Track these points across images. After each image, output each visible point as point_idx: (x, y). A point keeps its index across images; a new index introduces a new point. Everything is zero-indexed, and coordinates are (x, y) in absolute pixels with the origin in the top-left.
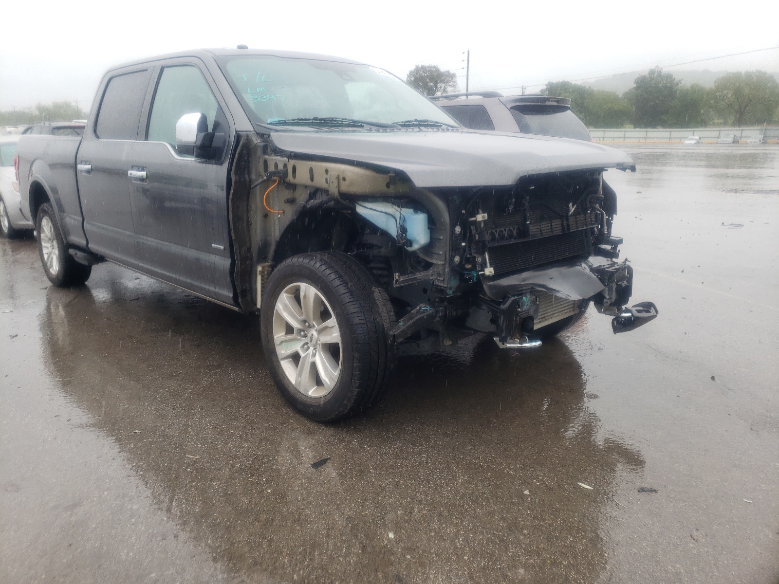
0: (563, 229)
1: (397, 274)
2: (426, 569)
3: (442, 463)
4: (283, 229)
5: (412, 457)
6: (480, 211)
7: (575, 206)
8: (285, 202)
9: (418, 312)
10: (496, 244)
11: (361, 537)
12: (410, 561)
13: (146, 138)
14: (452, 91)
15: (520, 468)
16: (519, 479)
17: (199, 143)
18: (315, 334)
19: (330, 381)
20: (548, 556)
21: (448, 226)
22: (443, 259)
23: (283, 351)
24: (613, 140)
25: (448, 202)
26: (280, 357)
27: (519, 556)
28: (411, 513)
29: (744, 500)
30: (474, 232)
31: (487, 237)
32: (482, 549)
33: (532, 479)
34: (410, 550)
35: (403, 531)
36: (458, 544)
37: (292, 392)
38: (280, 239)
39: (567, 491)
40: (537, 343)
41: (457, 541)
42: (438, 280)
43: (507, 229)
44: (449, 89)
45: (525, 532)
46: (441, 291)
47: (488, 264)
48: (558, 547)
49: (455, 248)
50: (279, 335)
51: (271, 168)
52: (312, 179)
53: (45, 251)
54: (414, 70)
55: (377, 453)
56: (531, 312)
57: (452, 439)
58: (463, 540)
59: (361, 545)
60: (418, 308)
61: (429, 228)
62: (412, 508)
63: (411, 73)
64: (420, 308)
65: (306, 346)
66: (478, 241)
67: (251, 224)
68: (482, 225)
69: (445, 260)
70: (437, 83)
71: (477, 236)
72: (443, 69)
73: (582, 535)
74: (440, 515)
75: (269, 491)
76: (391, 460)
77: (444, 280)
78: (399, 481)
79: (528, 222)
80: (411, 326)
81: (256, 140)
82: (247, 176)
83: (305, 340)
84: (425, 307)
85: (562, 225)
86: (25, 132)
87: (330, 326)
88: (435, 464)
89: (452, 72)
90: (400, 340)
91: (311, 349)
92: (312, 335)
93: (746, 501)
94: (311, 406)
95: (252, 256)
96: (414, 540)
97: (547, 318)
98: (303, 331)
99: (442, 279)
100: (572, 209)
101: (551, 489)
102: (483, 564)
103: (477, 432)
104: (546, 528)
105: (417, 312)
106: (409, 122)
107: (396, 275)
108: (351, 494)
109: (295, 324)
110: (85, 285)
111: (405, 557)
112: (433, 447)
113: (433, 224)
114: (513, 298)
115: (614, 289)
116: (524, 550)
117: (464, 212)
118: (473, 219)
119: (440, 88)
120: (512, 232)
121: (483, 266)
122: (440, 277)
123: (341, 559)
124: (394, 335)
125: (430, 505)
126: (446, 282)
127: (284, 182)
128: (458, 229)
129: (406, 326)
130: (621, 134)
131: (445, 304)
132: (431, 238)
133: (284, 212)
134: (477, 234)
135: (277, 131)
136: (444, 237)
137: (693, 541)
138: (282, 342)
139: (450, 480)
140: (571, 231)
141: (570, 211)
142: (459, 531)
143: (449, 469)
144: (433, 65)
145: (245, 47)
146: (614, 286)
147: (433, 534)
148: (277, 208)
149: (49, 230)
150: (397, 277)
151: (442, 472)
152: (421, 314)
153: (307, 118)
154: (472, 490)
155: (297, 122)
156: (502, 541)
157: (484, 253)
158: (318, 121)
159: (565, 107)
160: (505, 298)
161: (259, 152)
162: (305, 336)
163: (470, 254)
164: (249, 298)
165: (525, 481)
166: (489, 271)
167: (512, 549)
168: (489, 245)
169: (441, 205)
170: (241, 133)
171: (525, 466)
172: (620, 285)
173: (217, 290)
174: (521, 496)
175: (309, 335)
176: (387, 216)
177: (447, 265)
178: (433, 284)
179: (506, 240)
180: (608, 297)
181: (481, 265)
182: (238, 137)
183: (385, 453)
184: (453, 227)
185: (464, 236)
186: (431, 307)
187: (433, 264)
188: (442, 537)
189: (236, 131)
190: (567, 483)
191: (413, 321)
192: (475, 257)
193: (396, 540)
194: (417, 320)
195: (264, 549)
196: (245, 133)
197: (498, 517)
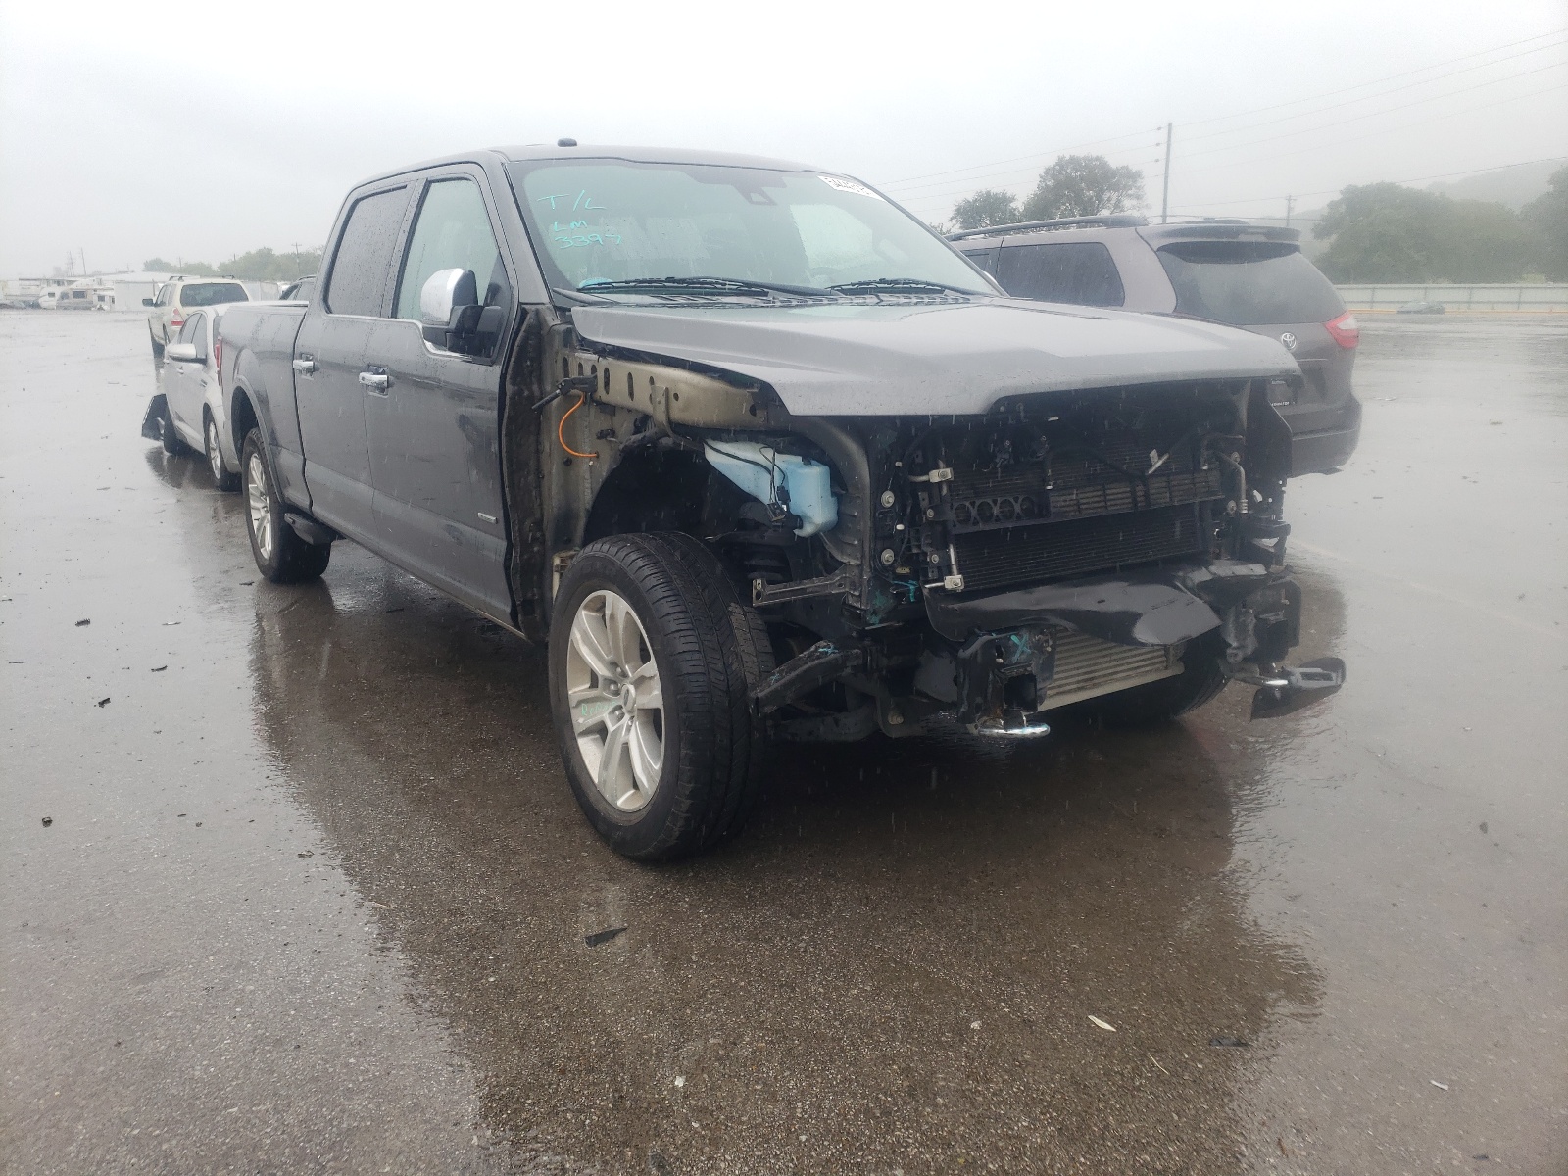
0: (1135, 502)
1: (759, 581)
2: (720, 1149)
3: (833, 955)
4: (597, 487)
5: (782, 938)
6: (941, 464)
7: (1165, 457)
8: (598, 438)
9: (811, 656)
10: (972, 529)
11: (623, 1080)
12: (696, 1132)
13: (394, 315)
14: (1134, 207)
15: (985, 978)
16: (973, 999)
17: (453, 326)
18: (632, 688)
19: (648, 781)
20: (964, 1151)
21: (868, 491)
22: (859, 556)
23: (581, 719)
24: (1493, 308)
25: (866, 445)
26: (578, 730)
27: (908, 1145)
28: (735, 1044)
29: (1434, 1082)
30: (924, 504)
31: (950, 516)
32: (840, 1125)
33: (999, 1001)
34: (701, 1112)
35: (705, 1076)
36: (799, 1111)
37: (592, 799)
38: (593, 507)
39: (1060, 1030)
40: (1040, 730)
41: (799, 1104)
42: (852, 595)
43: (999, 500)
44: (1127, 203)
45: (940, 1100)
46: (857, 616)
47: (955, 569)
48: (993, 1136)
49: (883, 537)
50: (577, 689)
51: (574, 374)
52: (631, 394)
53: (255, 515)
54: (1055, 166)
55: (717, 926)
56: (1033, 669)
57: (875, 909)
58: (810, 1106)
59: (617, 1095)
60: (813, 648)
61: (833, 494)
62: (741, 1036)
63: (1047, 171)
64: (817, 648)
65: (617, 713)
66: (931, 524)
67: (543, 478)
68: (945, 491)
69: (863, 556)
70: (1102, 191)
71: (930, 513)
72: (1114, 163)
73: (1051, 1118)
74: (789, 1052)
75: (492, 979)
76: (738, 940)
77: (860, 596)
78: (736, 982)
79: (1049, 487)
80: (791, 683)
81: (552, 320)
82: (535, 387)
83: (619, 701)
84: (825, 647)
85: (1133, 493)
86: (286, 295)
87: (647, 675)
88: (819, 955)
89: (1134, 168)
90: (769, 709)
91: (627, 717)
92: (628, 691)
93: (1438, 1085)
94: (619, 828)
95: (543, 535)
96: (719, 1094)
97: (1095, 681)
98: (615, 683)
99: (857, 593)
100: (1157, 462)
101: (1027, 1023)
102: (830, 1153)
103: (931, 900)
104: (985, 1097)
105: (809, 657)
106: (868, 284)
107: (758, 584)
108: (636, 999)
109: (602, 671)
110: (321, 578)
111: (689, 1122)
112: (830, 924)
113: (840, 485)
114: (986, 638)
115: (1251, 628)
116: (923, 1133)
117: (898, 464)
118: (924, 478)
119: (1109, 200)
120: (1013, 506)
121: (945, 570)
122: (854, 590)
123: (569, 1116)
124: (757, 698)
125: (777, 1032)
126: (864, 599)
127: (593, 400)
128: (888, 498)
129: (783, 681)
130: (1513, 295)
131: (867, 642)
132: (839, 513)
133: (598, 457)
134: (931, 507)
135: (584, 303)
136: (861, 513)
137: (1279, 1153)
138: (580, 702)
139: (836, 988)
140: (1153, 507)
141: (1151, 465)
142: (811, 1085)
143: (845, 965)
144: (1094, 155)
145: (574, 144)
146: (1251, 622)
147: (758, 1087)
148: (587, 448)
149: (259, 477)
150: (759, 587)
151: (826, 972)
152: (814, 660)
153: (655, 277)
154: (870, 1011)
155: (634, 287)
156: (887, 1113)
157: (947, 547)
158: (676, 285)
159: (1289, 245)
160: (970, 636)
161: (557, 342)
162: (617, 693)
163: (919, 547)
164: (538, 616)
165: (983, 1004)
166: (954, 581)
167: (899, 1130)
168: (954, 532)
169: (853, 447)
170: (527, 307)
171: (997, 974)
172: (1266, 621)
173: (488, 599)
174: (961, 1031)
175: (623, 692)
176: (756, 468)
177: (866, 569)
178: (844, 602)
179: (996, 521)
180: (1235, 644)
181: (939, 568)
182: (524, 313)
183: (734, 927)
184: (877, 493)
185: (900, 511)
186: (835, 648)
187: (843, 563)
188: (774, 1094)
189: (520, 304)
190: (1066, 1015)
191: (797, 672)
192: (925, 554)
193: (685, 1092)
194: (805, 672)
195: (439, 1083)
196: (534, 307)
197: (899, 1068)
